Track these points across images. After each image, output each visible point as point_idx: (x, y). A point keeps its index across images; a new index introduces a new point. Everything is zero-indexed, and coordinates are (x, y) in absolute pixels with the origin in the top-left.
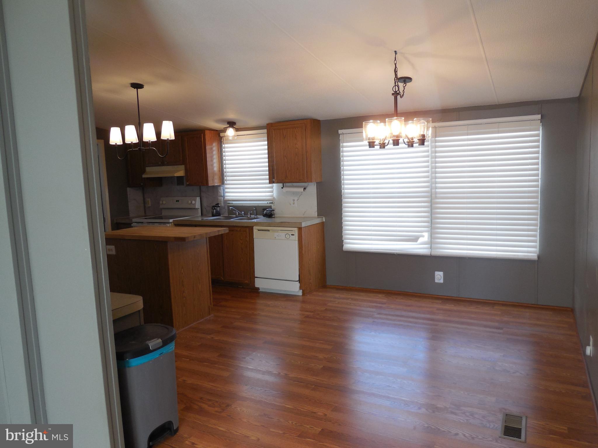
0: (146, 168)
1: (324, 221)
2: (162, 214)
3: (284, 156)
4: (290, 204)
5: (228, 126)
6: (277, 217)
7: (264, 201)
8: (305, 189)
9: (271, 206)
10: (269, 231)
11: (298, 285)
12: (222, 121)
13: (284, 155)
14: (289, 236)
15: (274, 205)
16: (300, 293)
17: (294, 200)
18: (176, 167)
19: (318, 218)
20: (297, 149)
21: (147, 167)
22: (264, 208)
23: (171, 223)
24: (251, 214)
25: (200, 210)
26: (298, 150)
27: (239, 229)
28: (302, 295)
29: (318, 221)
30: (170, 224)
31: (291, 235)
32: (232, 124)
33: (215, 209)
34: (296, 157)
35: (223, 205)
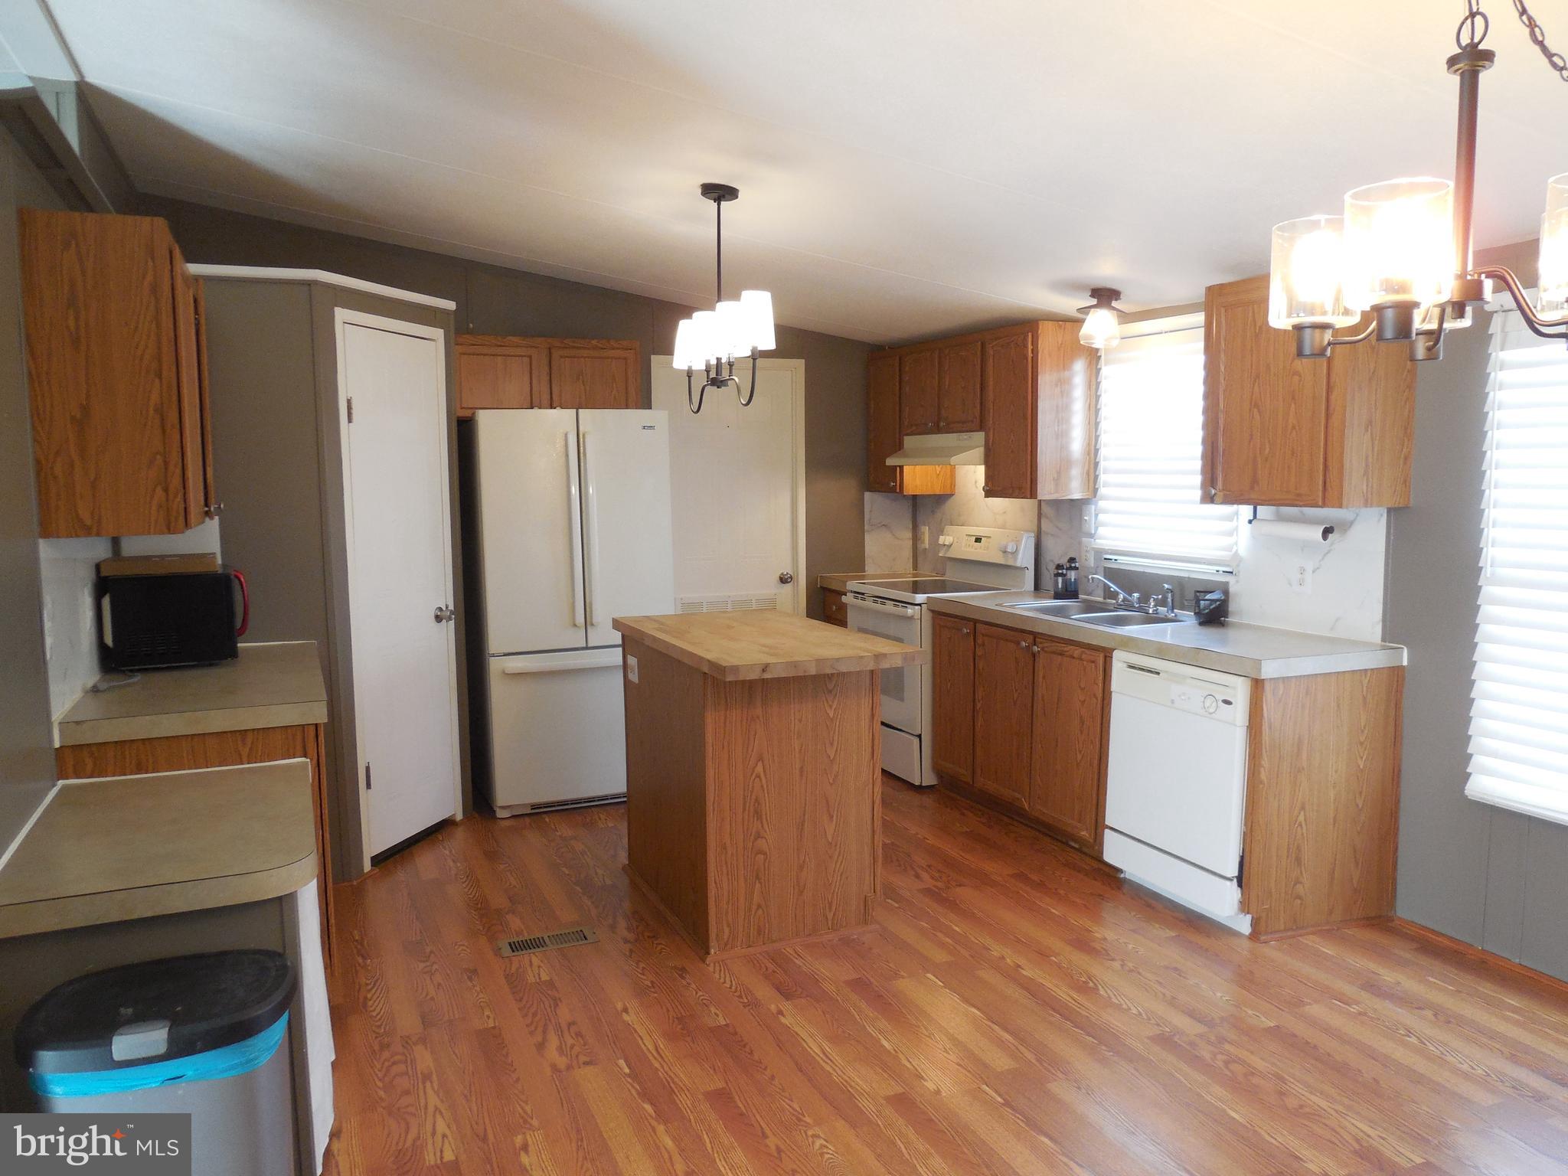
0: (905, 437)
1: (1405, 663)
2: (943, 575)
3: (1253, 404)
4: (1290, 584)
5: (1094, 301)
6: (1240, 626)
7: (1200, 563)
8: (1327, 532)
9: (1227, 583)
10: (1158, 673)
11: (1232, 893)
12: (1073, 287)
13: (1252, 399)
14: (1214, 704)
15: (1237, 582)
16: (1243, 925)
17: (1302, 571)
18: (965, 436)
19: (1384, 648)
20: (1296, 378)
21: (907, 435)
22: (1202, 590)
23: (920, 605)
24: (1159, 603)
25: (1030, 576)
26: (1300, 381)
27: (1077, 652)
28: (1247, 934)
29: (1375, 660)
30: (917, 607)
31: (1221, 704)
32: (1104, 295)
33: (1062, 575)
34: (1293, 405)
35: (1092, 565)
